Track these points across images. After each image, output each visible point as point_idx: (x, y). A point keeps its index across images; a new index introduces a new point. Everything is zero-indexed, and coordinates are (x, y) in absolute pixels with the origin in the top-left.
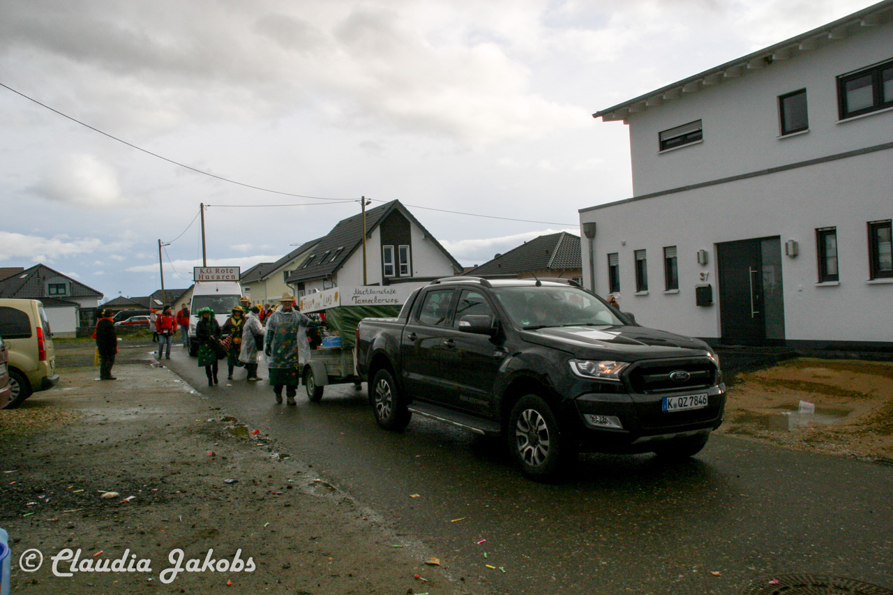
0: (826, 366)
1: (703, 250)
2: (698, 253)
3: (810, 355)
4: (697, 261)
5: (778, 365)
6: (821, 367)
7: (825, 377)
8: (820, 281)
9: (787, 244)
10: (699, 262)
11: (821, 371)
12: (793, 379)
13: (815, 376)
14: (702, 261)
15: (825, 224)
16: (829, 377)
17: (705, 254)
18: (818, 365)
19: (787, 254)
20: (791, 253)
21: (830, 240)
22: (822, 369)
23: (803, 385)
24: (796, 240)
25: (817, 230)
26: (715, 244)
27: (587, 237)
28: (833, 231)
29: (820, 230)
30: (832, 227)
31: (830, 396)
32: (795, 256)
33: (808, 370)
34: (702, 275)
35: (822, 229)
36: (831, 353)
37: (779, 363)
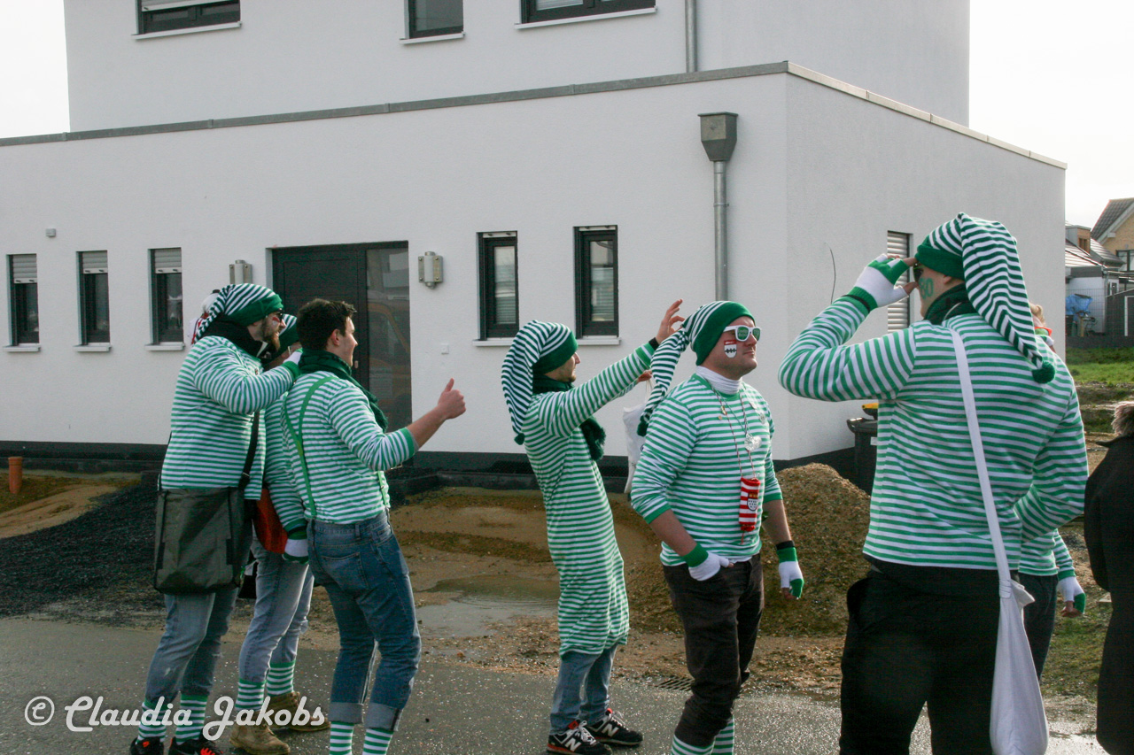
0: (500, 502)
2: (232, 268)
3: (468, 483)
5: (408, 503)
6: (492, 506)
7: (503, 526)
8: (482, 338)
9: (421, 260)
11: (494, 513)
12: (444, 532)
13: (485, 525)
15: (496, 225)
16: (510, 525)
18: (485, 503)
19: (422, 280)
20: (429, 278)
21: (503, 256)
22: (495, 510)
23: (466, 542)
24: (439, 253)
25: (480, 234)
26: (268, 249)
28: (510, 240)
29: (485, 236)
30: (508, 233)
31: (522, 562)
32: (435, 285)
33: (469, 512)
35: (490, 233)
36: (506, 478)
37: (409, 498)
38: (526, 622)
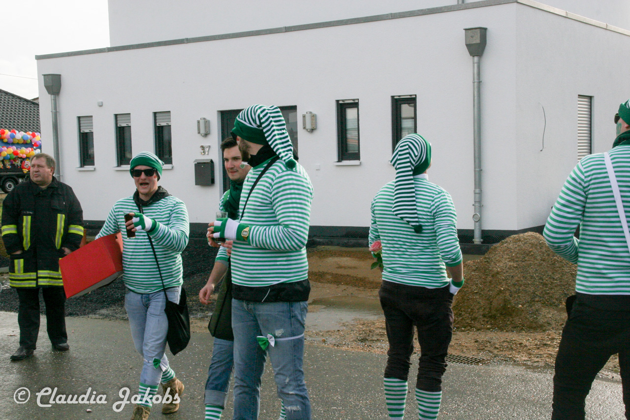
0: (349, 255)
1: (204, 119)
2: (199, 122)
3: (332, 244)
4: (197, 131)
6: (344, 256)
7: (350, 268)
8: (339, 161)
9: (304, 117)
10: (199, 133)
11: (346, 261)
12: (317, 271)
13: (340, 267)
14: (203, 131)
15: (347, 96)
16: (355, 268)
17: (207, 123)
18: (341, 254)
19: (305, 128)
20: (309, 126)
21: (351, 113)
22: (345, 259)
23: (329, 277)
24: (314, 112)
25: (338, 101)
26: (219, 111)
27: (49, 93)
28: (355, 105)
29: (341, 102)
30: (354, 100)
31: (361, 288)
32: (312, 130)
33: (331, 260)
34: (203, 147)
35: (343, 101)
36: (353, 241)
38: (362, 322)
